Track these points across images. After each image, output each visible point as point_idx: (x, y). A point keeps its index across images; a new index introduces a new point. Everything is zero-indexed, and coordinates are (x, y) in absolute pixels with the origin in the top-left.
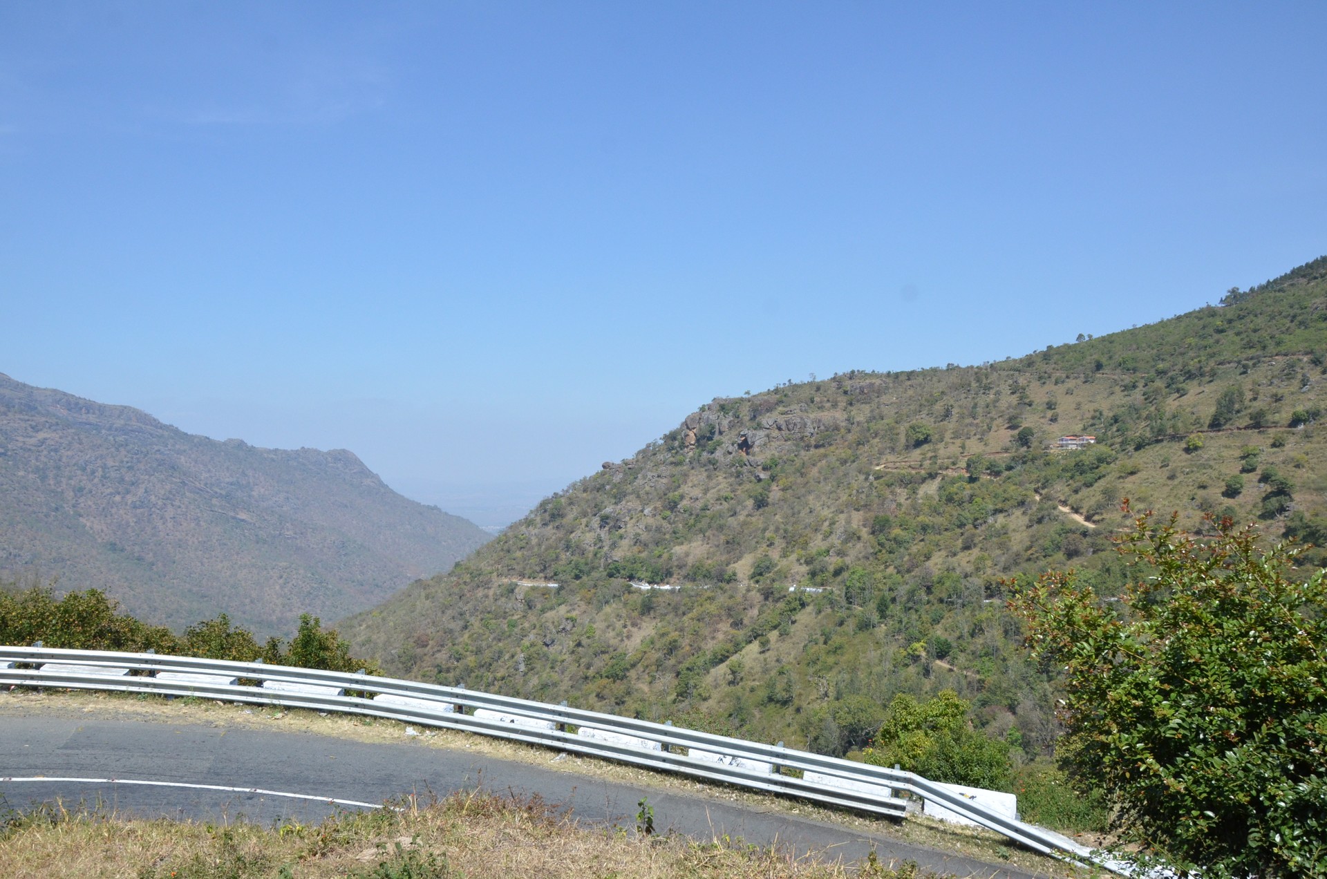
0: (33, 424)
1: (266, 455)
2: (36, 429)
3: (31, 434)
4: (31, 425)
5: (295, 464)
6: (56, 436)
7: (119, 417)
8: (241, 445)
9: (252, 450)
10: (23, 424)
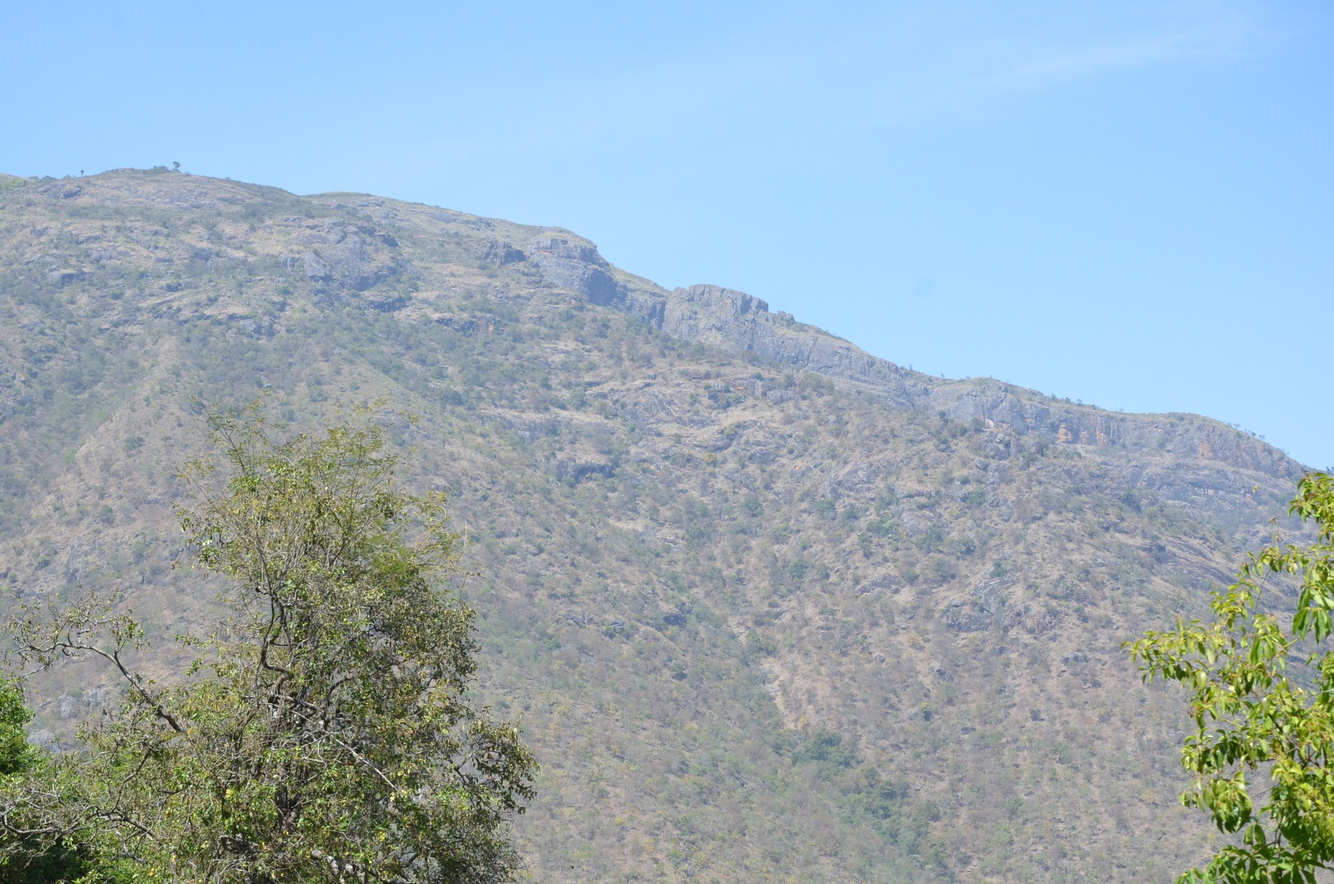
0: (717, 384)
2: (721, 400)
3: (705, 414)
4: (707, 387)
6: (772, 416)
7: (1162, 445)
10: (689, 388)
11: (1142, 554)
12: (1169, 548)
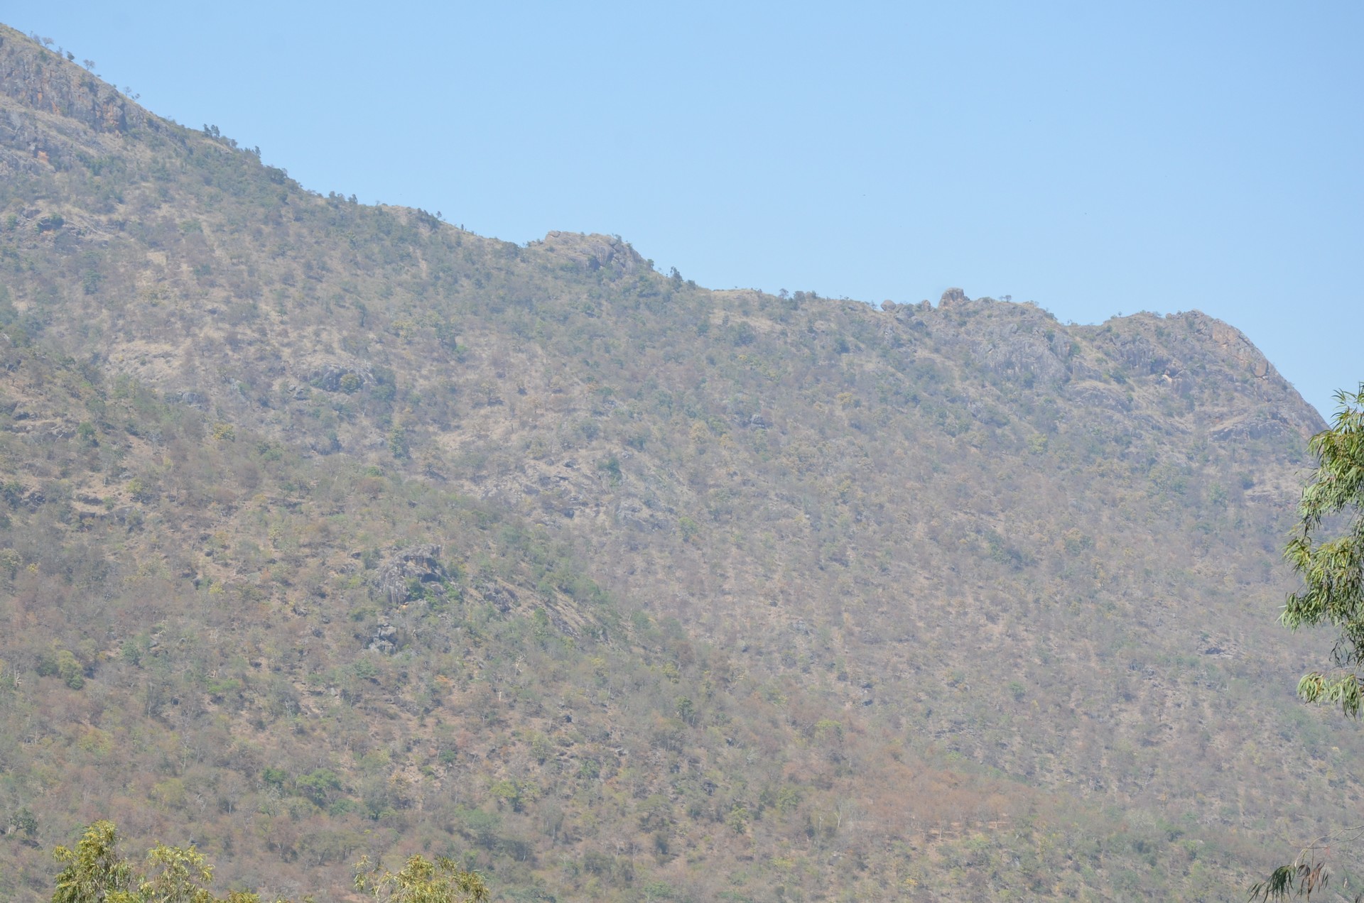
5: (878, 367)
8: (608, 262)
9: (661, 293)
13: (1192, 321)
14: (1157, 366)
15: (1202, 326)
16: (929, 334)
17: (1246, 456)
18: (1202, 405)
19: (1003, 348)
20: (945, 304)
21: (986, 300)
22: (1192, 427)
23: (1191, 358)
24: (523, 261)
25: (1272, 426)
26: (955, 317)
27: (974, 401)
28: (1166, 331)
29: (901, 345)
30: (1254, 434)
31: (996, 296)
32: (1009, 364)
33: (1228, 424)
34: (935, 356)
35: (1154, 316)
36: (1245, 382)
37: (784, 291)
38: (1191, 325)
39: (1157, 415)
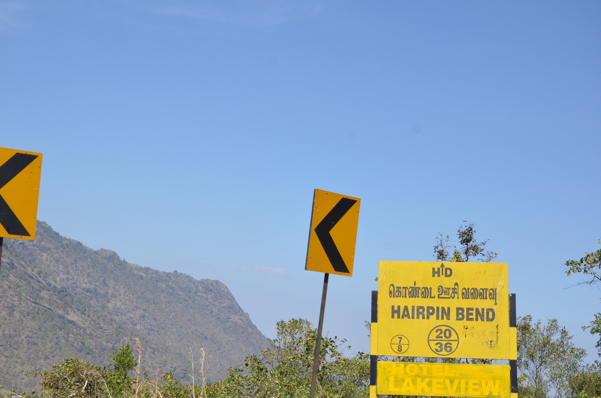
1: (135, 272)
5: (164, 286)
8: (113, 257)
9: (123, 265)
11: (8, 266)
12: (15, 264)
13: (217, 282)
14: (211, 291)
15: (219, 284)
16: (171, 279)
17: (228, 312)
18: (219, 300)
19: (185, 285)
20: (174, 273)
21: (181, 273)
22: (218, 305)
23: (217, 290)
24: (99, 255)
25: (232, 306)
26: (176, 276)
27: (181, 296)
28: (213, 284)
29: (167, 281)
30: (229, 308)
31: (183, 273)
32: (186, 288)
33: (224, 305)
34: (173, 284)
35: (210, 280)
36: (227, 296)
37: (145, 267)
38: (217, 283)
39: (212, 301)
